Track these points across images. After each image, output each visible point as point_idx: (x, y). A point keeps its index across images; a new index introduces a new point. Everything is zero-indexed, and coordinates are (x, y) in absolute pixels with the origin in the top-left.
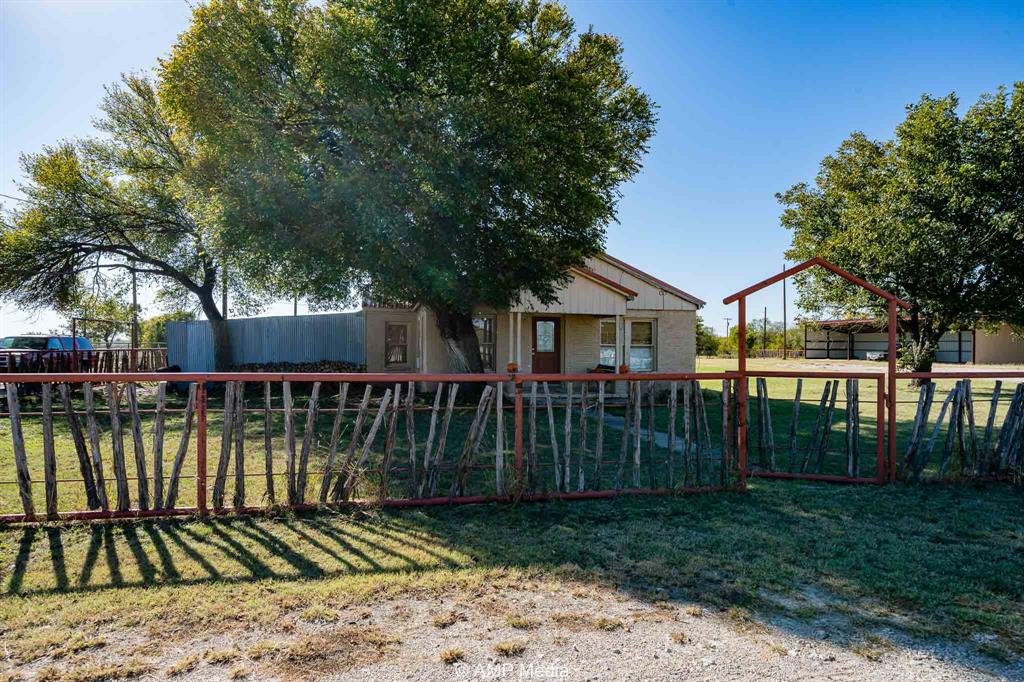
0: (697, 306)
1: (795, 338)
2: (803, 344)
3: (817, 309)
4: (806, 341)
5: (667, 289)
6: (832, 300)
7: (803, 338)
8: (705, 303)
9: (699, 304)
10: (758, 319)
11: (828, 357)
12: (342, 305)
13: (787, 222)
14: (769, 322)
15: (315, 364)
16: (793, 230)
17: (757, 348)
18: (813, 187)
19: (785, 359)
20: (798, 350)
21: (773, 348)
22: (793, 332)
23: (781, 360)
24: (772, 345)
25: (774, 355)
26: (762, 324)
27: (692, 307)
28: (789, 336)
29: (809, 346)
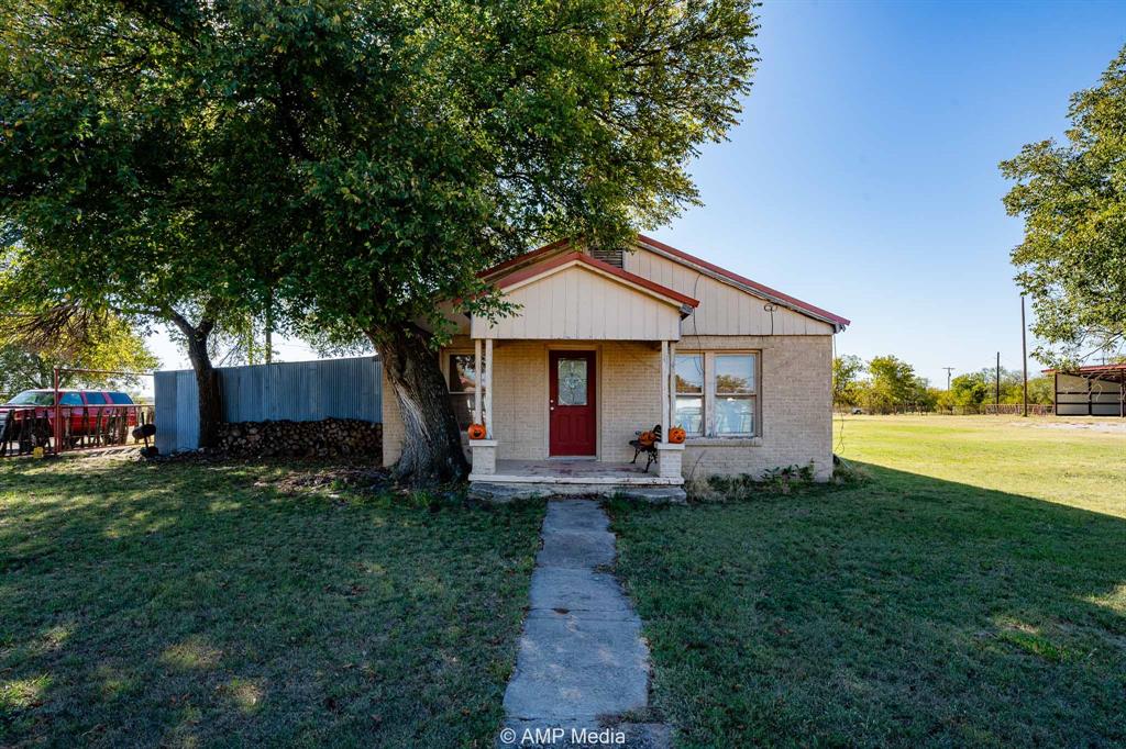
0: (833, 326)
1: (1041, 390)
2: (1052, 398)
3: (1069, 336)
4: (1057, 393)
5: (777, 300)
6: (1098, 321)
7: (1053, 390)
8: (848, 323)
9: (836, 324)
10: (989, 367)
11: (1090, 413)
12: (361, 348)
13: (1014, 203)
14: (1004, 372)
15: (319, 422)
16: (1022, 214)
17: (988, 402)
18: (1063, 143)
19: (1026, 416)
20: (1046, 404)
21: (1010, 402)
22: (1038, 382)
23: (1021, 418)
24: (1009, 399)
25: (1010, 411)
26: (995, 374)
27: (824, 329)
28: (1032, 388)
29: (1061, 398)
